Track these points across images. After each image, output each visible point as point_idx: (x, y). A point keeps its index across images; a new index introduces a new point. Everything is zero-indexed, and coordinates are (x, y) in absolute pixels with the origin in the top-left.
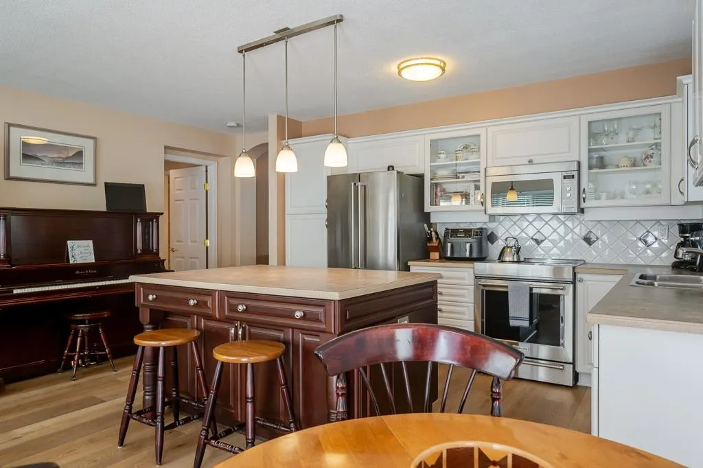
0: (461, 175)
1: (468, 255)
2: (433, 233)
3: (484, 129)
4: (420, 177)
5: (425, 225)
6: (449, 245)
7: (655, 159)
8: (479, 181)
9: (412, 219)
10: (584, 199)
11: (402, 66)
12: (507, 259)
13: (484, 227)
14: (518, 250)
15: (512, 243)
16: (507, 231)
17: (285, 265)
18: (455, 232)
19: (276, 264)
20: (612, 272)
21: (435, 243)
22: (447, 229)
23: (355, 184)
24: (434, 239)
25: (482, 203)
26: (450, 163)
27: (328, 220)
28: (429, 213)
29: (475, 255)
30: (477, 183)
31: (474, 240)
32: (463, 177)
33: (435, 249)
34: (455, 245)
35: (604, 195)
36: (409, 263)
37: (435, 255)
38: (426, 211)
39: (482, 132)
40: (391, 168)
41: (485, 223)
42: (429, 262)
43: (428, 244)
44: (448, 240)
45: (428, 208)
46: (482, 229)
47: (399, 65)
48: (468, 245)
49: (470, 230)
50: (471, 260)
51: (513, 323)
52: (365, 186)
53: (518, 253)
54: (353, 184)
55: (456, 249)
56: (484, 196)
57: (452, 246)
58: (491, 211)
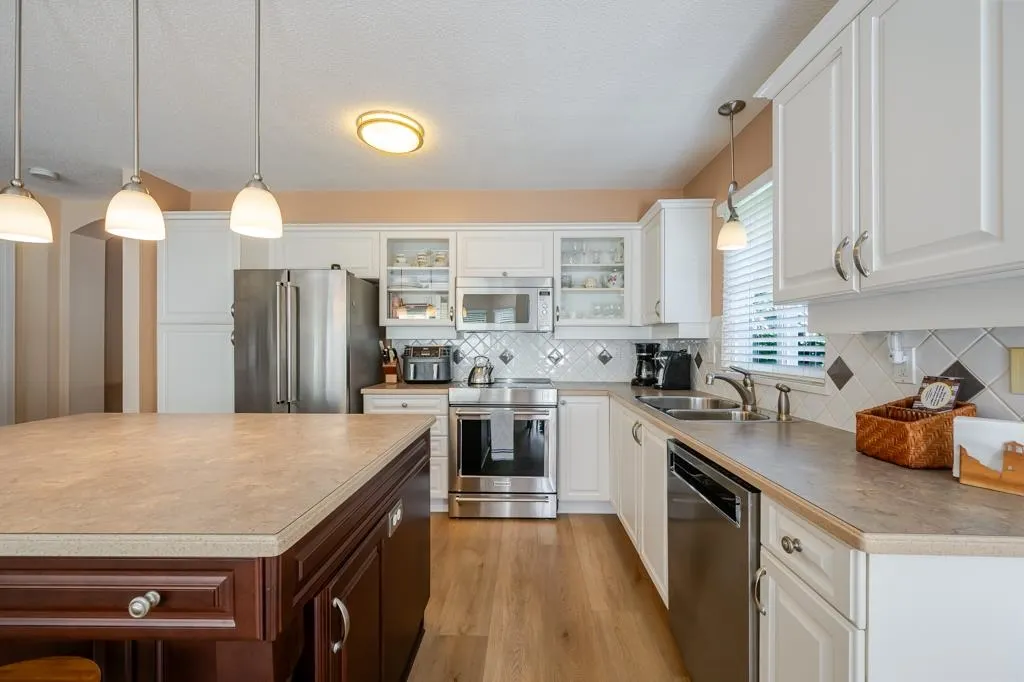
0: (424, 284)
1: (435, 377)
2: (391, 352)
3: (453, 233)
4: (375, 283)
5: (381, 342)
6: (412, 366)
7: (618, 281)
8: (447, 293)
9: (364, 334)
10: (558, 317)
11: (365, 118)
12: (478, 381)
13: (449, 344)
14: (490, 370)
15: (481, 361)
16: (473, 349)
17: (155, 410)
18: (418, 351)
19: (138, 411)
20: (582, 393)
21: (393, 364)
22: (408, 347)
23: (282, 284)
24: (392, 359)
25: (451, 317)
26: (410, 268)
27: (234, 333)
28: (384, 328)
29: (442, 378)
30: (444, 296)
31: (441, 360)
32: (427, 287)
33: (393, 371)
34: (418, 366)
35: (574, 315)
36: (363, 391)
37: (391, 378)
38: (381, 324)
39: (450, 236)
40: (335, 267)
41: (449, 340)
42: (384, 387)
43: (384, 365)
44: (410, 361)
45: (384, 321)
46: (448, 347)
47: (361, 117)
48: (435, 366)
49: (437, 348)
50: (437, 383)
51: (495, 457)
52: (297, 289)
53: (490, 374)
54: (278, 283)
55: (421, 369)
56: (454, 310)
57: (415, 367)
58: (462, 326)
